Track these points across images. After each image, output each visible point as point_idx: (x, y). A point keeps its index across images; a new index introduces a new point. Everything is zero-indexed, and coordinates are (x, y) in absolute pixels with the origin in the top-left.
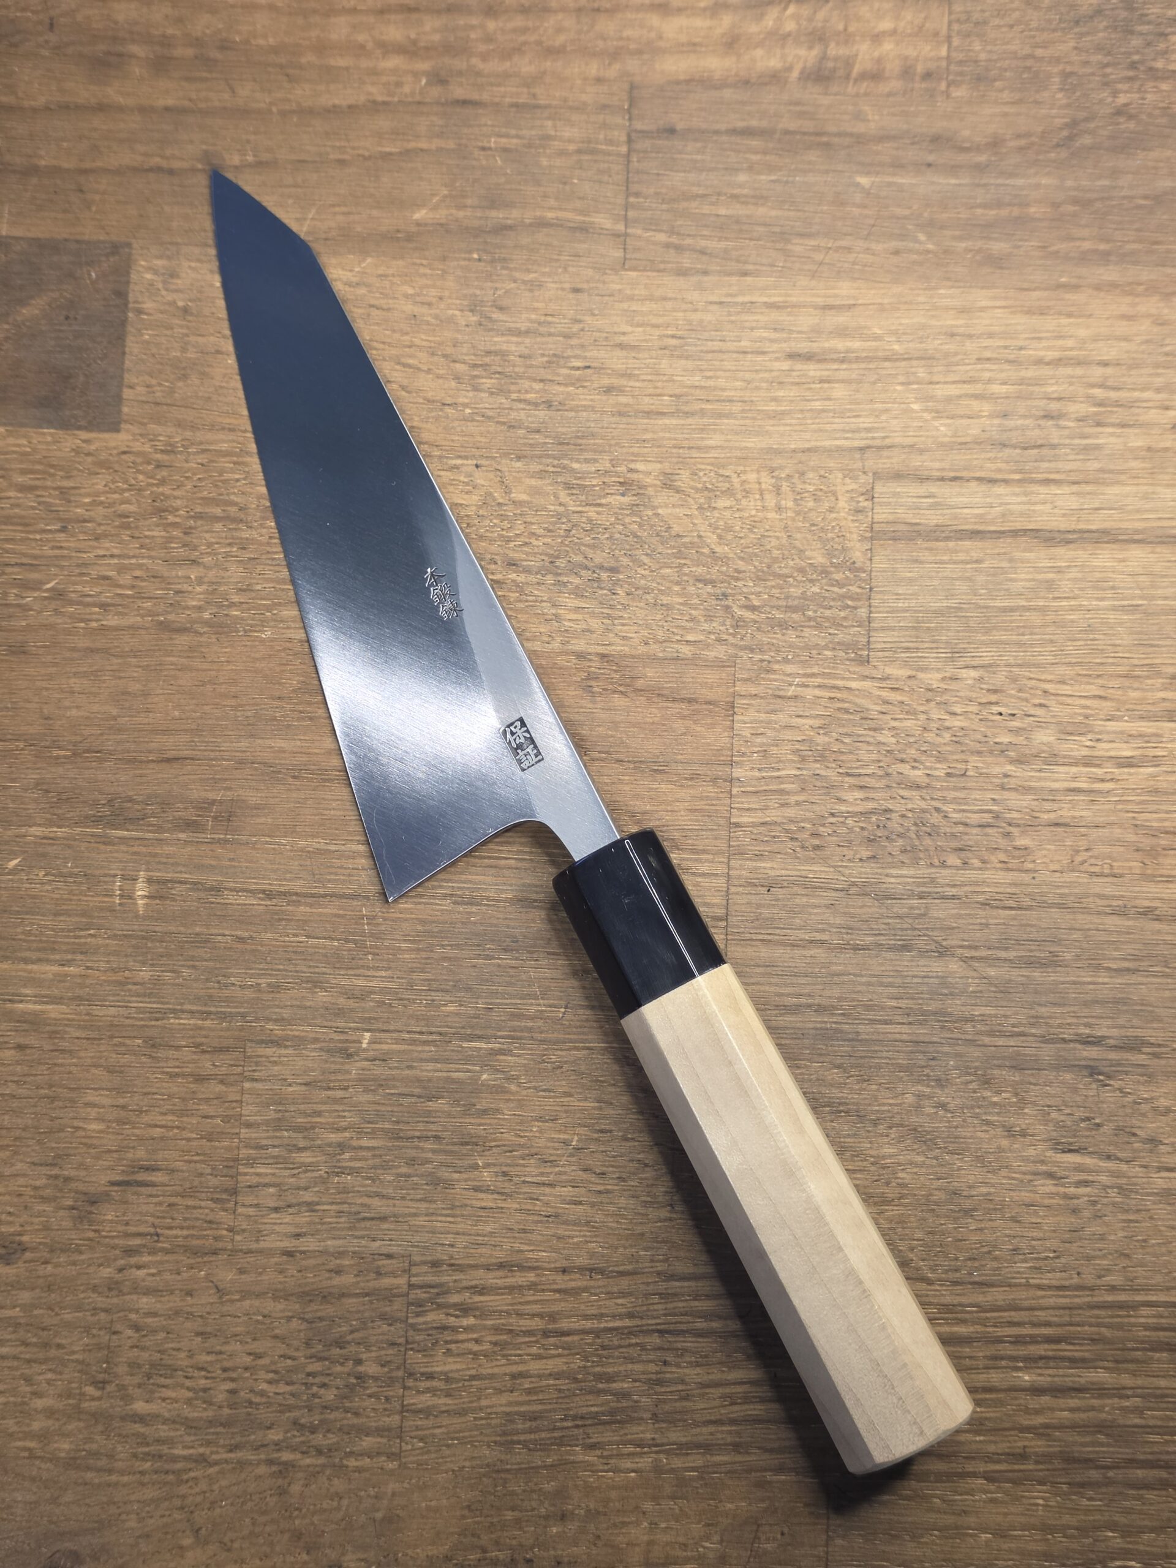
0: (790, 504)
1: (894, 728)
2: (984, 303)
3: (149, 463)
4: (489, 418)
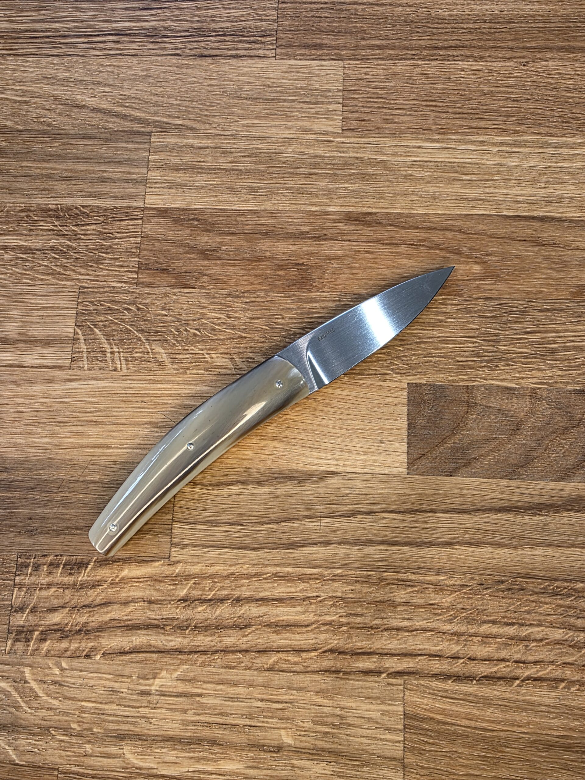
0: (108, 355)
1: (71, 259)
2: (13, 449)
3: (393, 369)
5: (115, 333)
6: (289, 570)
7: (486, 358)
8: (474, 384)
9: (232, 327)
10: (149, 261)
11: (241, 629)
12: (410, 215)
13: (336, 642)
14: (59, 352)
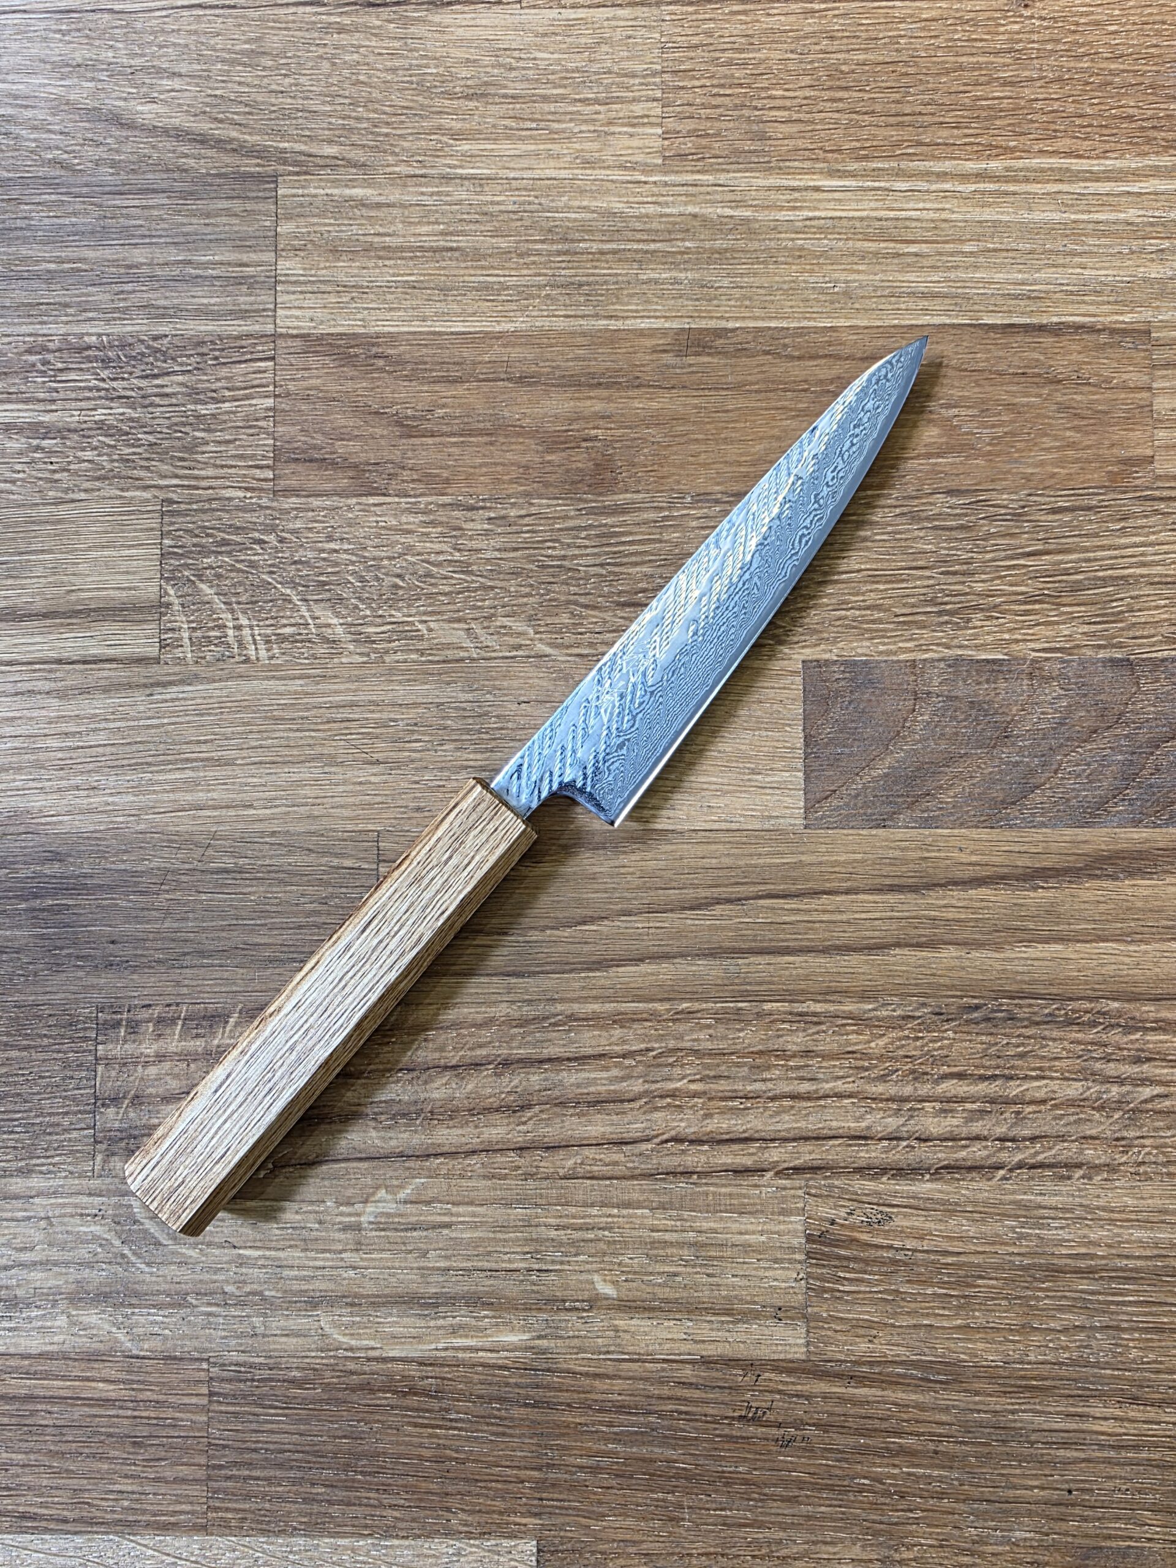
0: (230, 632)
1: (139, 446)
2: (66, 818)
3: (775, 636)
4: (489, 693)
5: (239, 590)
6: (596, 1007)
7: (948, 607)
8: (926, 656)
9: (465, 568)
10: (296, 445)
11: (514, 1112)
12: (801, 332)
13: (683, 1124)
14: (135, 630)
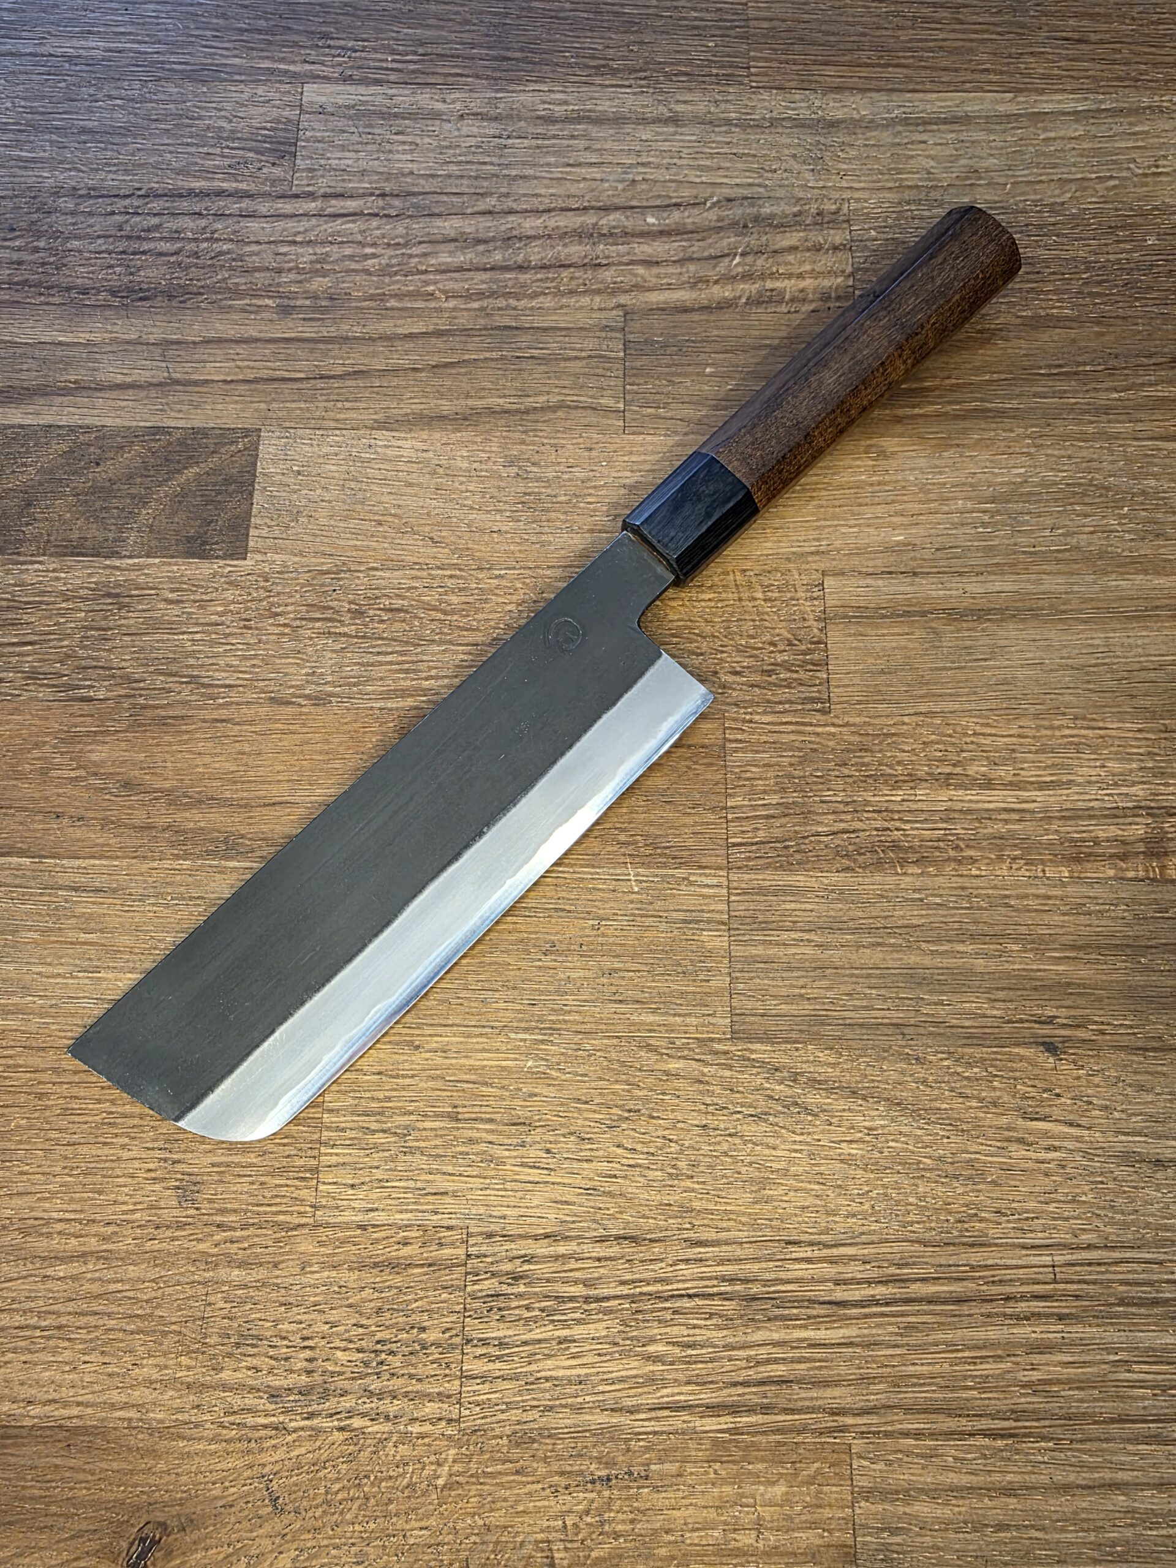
5: (751, 632)
7: (110, 601)
10: (705, 761)
11: (515, 236)
14: (849, 599)
